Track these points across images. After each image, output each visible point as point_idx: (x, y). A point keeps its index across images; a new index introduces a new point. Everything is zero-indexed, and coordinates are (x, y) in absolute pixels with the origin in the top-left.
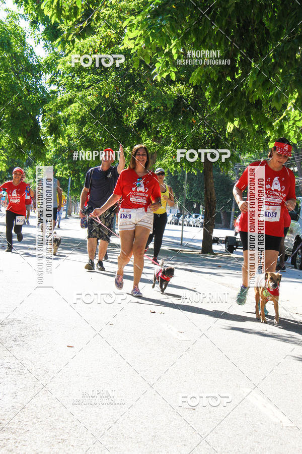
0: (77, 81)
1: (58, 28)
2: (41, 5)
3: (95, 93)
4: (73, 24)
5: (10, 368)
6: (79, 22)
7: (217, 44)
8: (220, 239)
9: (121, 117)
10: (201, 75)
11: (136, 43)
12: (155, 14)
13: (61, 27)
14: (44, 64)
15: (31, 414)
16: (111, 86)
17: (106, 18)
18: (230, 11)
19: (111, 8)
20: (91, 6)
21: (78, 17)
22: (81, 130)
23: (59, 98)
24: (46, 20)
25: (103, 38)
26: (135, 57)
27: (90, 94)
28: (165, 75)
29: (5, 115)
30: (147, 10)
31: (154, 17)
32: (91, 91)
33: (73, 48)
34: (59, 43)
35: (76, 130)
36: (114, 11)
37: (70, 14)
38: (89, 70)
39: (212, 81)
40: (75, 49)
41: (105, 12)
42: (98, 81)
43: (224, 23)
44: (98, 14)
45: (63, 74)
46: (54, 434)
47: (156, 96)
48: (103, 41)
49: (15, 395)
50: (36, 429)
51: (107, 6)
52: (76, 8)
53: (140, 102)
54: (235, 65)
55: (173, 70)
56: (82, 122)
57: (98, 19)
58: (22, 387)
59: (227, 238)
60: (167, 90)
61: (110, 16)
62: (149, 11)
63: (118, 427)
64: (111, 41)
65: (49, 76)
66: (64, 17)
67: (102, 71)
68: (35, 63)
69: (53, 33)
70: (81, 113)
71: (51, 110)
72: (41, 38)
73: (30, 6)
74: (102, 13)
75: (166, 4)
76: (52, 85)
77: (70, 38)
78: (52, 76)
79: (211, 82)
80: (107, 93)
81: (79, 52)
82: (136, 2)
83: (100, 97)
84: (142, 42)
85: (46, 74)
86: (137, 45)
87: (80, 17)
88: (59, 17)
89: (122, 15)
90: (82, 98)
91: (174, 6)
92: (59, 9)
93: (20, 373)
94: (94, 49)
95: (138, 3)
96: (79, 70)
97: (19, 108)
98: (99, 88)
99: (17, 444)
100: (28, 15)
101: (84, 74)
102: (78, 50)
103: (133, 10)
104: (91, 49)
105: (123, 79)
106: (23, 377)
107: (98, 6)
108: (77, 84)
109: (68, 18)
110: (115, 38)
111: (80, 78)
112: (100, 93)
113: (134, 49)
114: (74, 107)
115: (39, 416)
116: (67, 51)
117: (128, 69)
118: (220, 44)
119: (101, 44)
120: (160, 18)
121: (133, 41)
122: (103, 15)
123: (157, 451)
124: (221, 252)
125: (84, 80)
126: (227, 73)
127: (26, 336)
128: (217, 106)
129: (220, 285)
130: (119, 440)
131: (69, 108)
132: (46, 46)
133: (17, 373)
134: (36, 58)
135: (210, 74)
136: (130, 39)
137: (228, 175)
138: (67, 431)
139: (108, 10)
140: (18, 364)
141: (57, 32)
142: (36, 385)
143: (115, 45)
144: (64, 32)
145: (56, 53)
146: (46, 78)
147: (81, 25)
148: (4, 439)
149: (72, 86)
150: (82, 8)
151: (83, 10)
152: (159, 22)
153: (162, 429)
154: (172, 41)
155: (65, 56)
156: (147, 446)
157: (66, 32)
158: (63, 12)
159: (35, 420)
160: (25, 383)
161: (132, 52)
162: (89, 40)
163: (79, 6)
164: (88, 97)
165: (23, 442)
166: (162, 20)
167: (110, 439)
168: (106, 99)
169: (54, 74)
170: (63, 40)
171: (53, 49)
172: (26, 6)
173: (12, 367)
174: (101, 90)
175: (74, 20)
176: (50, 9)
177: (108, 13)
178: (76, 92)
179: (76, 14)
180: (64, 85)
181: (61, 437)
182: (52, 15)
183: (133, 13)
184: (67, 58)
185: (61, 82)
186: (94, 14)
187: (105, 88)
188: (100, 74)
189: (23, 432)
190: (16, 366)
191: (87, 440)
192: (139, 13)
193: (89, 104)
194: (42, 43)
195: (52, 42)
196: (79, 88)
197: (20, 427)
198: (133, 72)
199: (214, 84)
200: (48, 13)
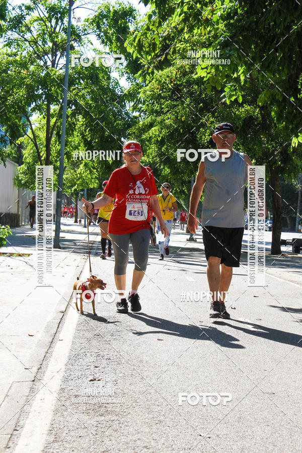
0: (157, 107)
1: (139, 62)
2: (124, 44)
3: (173, 117)
4: (152, 58)
5: (109, 359)
6: (157, 56)
7: (280, 68)
8: (287, 241)
9: (196, 137)
10: (268, 96)
11: (208, 71)
12: (224, 45)
13: (142, 61)
14: (127, 93)
15: (131, 399)
16: (186, 111)
17: (181, 51)
18: (292, 39)
19: (185, 42)
20: (167, 42)
21: (156, 52)
22: (160, 149)
23: (141, 123)
24: (128, 56)
25: (178, 69)
26: (208, 84)
27: (168, 118)
28: (233, 98)
29: (95, 139)
30: (217, 42)
31: (223, 48)
32: (169, 115)
33: (153, 79)
34: (140, 75)
35: (156, 150)
36: (188, 45)
37: (149, 50)
38: (167, 97)
39: (278, 102)
40: (154, 80)
41: (180, 46)
42: (175, 106)
43: (287, 50)
44: (175, 49)
45: (144, 102)
46: (152, 416)
47: (227, 117)
48: (178, 71)
49: (115, 383)
50: (136, 412)
51: (181, 41)
52: (155, 44)
53: (212, 123)
54: (298, 87)
55: (240, 94)
56: (161, 143)
57: (174, 52)
58: (121, 375)
59: (294, 240)
60: (236, 111)
61: (184, 49)
62: (219, 43)
63: (207, 410)
64: (186, 71)
65: (132, 104)
66: (144, 52)
67: (178, 98)
68: (119, 93)
69: (134, 67)
70: (161, 136)
71: (134, 133)
72: (124, 72)
73: (114, 45)
74: (177, 47)
75: (234, 36)
76: (135, 112)
77: (150, 70)
78: (134, 104)
79: (276, 102)
80: (183, 116)
81: (157, 82)
82: (207, 36)
83: (176, 120)
84: (213, 70)
85: (129, 102)
86: (209, 73)
87: (158, 51)
88: (139, 52)
89: (195, 48)
90: (161, 122)
91: (241, 38)
92: (140, 46)
93: (119, 364)
94: (171, 79)
95: (209, 37)
96: (157, 98)
97: (106, 133)
98: (176, 112)
99: (121, 425)
100: (113, 53)
101: (163, 101)
102: (157, 80)
103: (205, 43)
104: (168, 79)
105: (197, 104)
106: (122, 367)
107: (174, 41)
108: (156, 110)
109: (148, 53)
110: (188, 68)
111: (159, 104)
112: (177, 117)
113: (206, 77)
114: (154, 130)
115: (138, 401)
116: (147, 82)
117: (201, 94)
118: (283, 69)
119: (176, 74)
120: (229, 48)
121: (205, 70)
122: (178, 48)
123: (243, 431)
124: (288, 253)
125: (163, 106)
126: (290, 94)
127: (122, 331)
128: (283, 123)
129: (289, 282)
130: (209, 421)
131: (150, 131)
132: (129, 78)
133: (116, 363)
134: (120, 89)
135: (275, 96)
136: (202, 69)
137: (292, 184)
138: (163, 414)
139: (182, 44)
140: (116, 356)
141: (137, 66)
142: (133, 374)
143: (189, 74)
144: (144, 66)
145: (137, 84)
146: (129, 106)
147: (160, 58)
148: (110, 420)
149: (152, 112)
150: (160, 44)
151: (161, 45)
152: (227, 52)
153: (246, 411)
154: (239, 68)
155: (146, 86)
156: (234, 426)
157: (146, 66)
158: (144, 49)
159: (134, 404)
160: (123, 371)
161: (205, 79)
162: (166, 71)
163: (158, 43)
164: (166, 121)
165: (126, 423)
166: (230, 51)
167: (201, 421)
168: (183, 122)
169: (136, 102)
170: (143, 72)
171: (135, 80)
172: (111, 46)
173: (112, 358)
174: (178, 114)
175: (153, 54)
176: (132, 46)
177: (182, 46)
178: (156, 116)
179: (154, 50)
180: (145, 112)
181: (158, 419)
182: (134, 52)
183: (204, 45)
184: (148, 87)
185: (142, 109)
186: (170, 49)
187: (181, 112)
188: (176, 100)
189: (125, 414)
190: (115, 357)
191: (181, 421)
192: (210, 45)
193: (168, 127)
194: (126, 75)
195: (134, 75)
196: (159, 113)
197: (122, 410)
198: (206, 97)
199: (279, 104)
200: (130, 50)
